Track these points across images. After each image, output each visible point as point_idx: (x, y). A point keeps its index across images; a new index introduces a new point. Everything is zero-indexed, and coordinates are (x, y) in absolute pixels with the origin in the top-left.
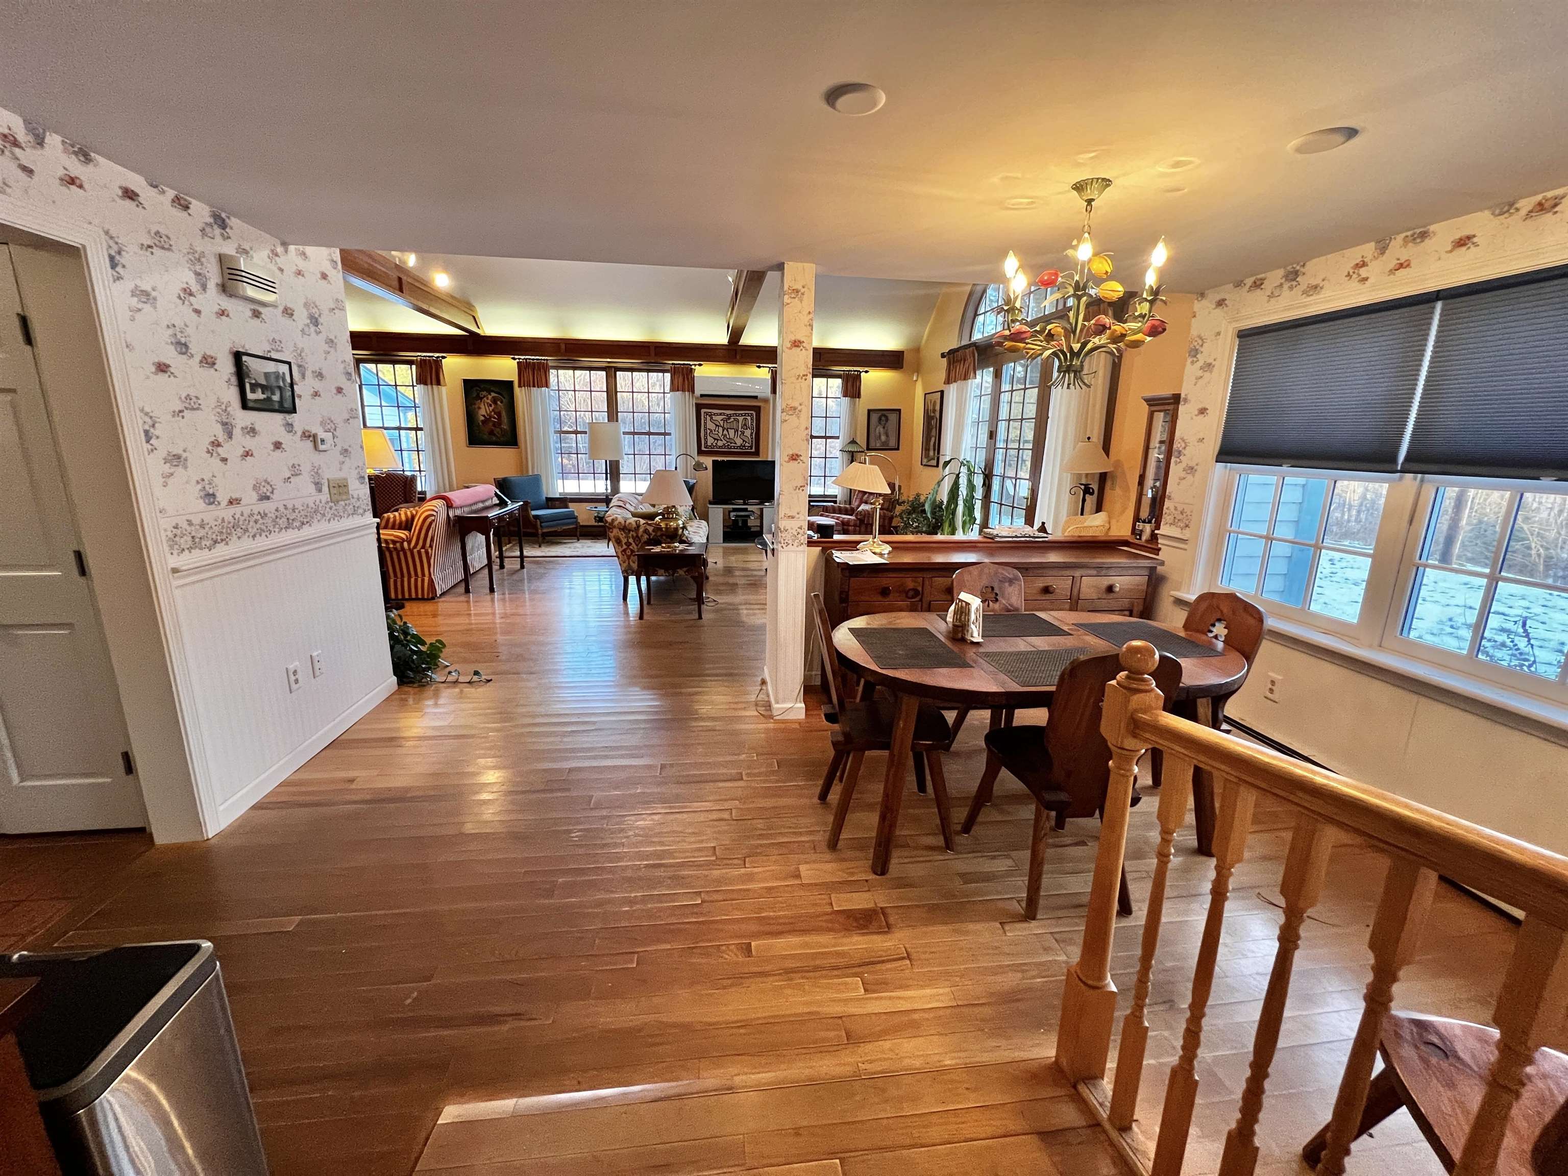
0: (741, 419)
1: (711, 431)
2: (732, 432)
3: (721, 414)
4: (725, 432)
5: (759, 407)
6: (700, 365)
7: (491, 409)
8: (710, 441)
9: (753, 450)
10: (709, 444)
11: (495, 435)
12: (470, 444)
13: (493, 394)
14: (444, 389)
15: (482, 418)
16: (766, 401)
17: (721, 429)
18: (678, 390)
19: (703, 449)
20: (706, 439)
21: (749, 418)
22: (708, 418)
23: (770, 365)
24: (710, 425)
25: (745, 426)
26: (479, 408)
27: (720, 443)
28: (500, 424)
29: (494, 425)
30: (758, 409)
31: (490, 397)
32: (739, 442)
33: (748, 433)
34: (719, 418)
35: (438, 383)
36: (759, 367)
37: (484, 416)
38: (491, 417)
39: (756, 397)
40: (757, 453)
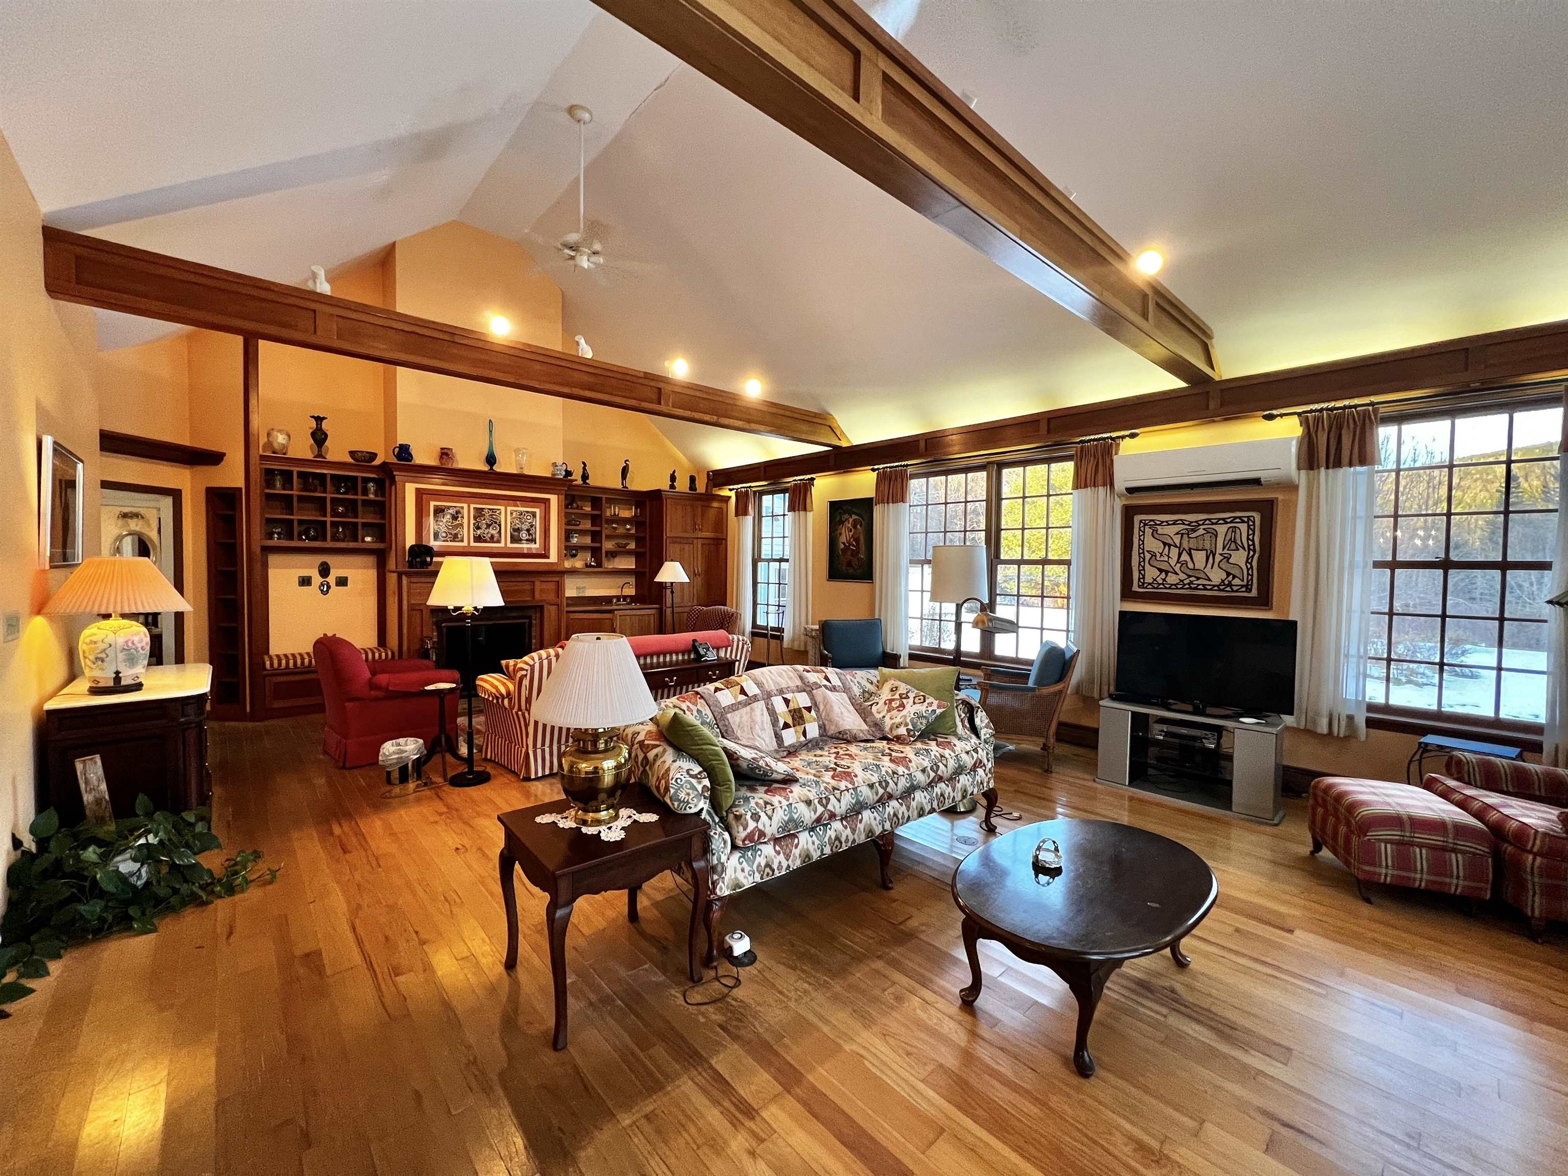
0: (1222, 529)
1: (1154, 555)
2: (1200, 557)
3: (1175, 523)
4: (1185, 557)
5: (1271, 503)
6: (1133, 436)
7: (851, 534)
8: (1151, 574)
9: (1254, 593)
10: (1148, 580)
11: (852, 566)
12: (830, 577)
13: (854, 517)
14: (810, 515)
15: (842, 546)
16: (1292, 487)
17: (1174, 552)
18: (1086, 486)
19: (1135, 588)
20: (1142, 570)
21: (1243, 527)
22: (1148, 531)
23: (1300, 409)
24: (1153, 545)
25: (1233, 543)
26: (841, 534)
27: (1172, 579)
28: (858, 553)
29: (852, 555)
30: (1267, 509)
31: (851, 520)
32: (1217, 576)
33: (1239, 557)
34: (1171, 530)
35: (805, 509)
36: (1270, 417)
37: (844, 543)
38: (850, 544)
39: (1256, 482)
40: (1264, 600)
